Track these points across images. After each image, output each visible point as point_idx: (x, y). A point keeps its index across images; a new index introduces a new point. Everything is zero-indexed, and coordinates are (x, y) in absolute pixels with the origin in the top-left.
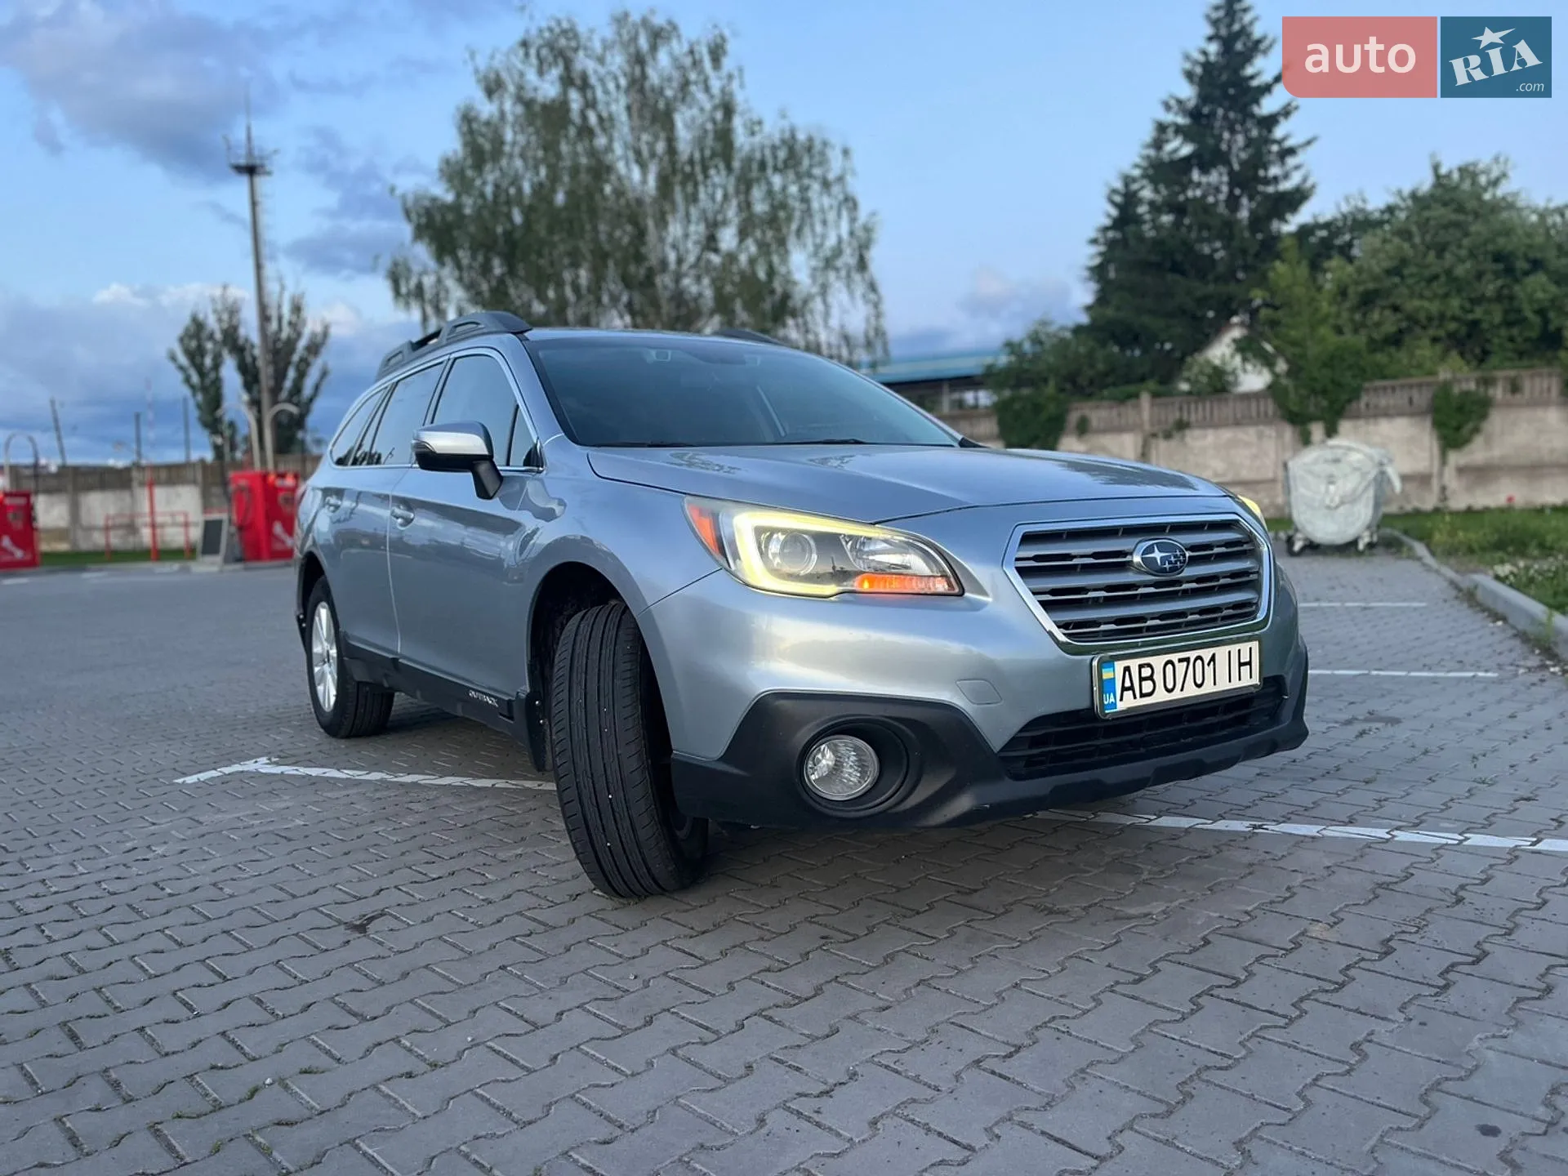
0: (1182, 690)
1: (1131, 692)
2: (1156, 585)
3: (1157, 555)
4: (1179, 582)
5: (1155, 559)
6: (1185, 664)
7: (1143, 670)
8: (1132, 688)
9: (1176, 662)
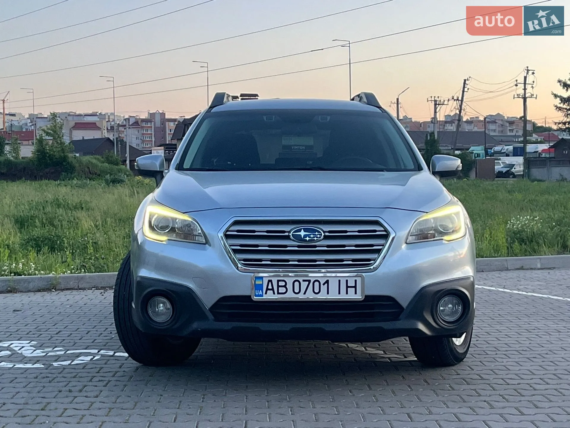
0: (305, 293)
1: (272, 291)
2: (298, 246)
3: (302, 233)
4: (315, 246)
5: (300, 235)
6: (307, 283)
7: (280, 282)
8: (273, 289)
9: (301, 281)
